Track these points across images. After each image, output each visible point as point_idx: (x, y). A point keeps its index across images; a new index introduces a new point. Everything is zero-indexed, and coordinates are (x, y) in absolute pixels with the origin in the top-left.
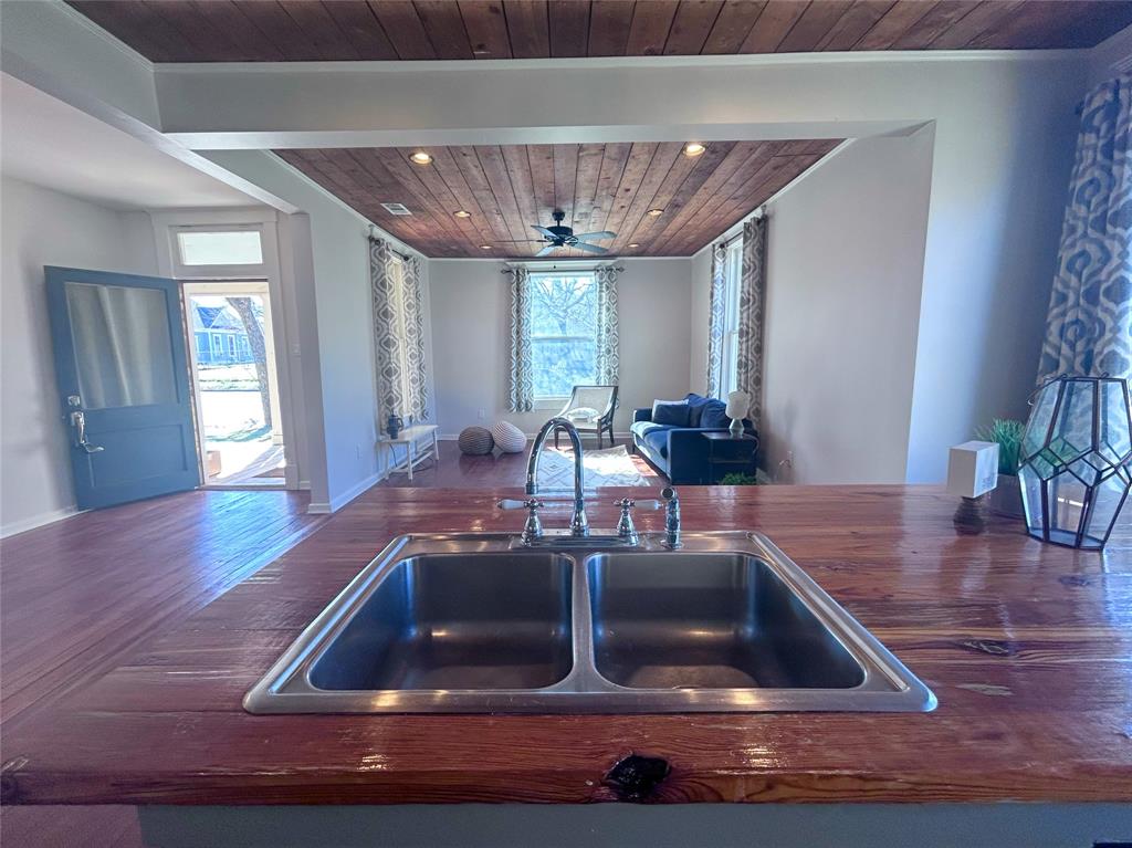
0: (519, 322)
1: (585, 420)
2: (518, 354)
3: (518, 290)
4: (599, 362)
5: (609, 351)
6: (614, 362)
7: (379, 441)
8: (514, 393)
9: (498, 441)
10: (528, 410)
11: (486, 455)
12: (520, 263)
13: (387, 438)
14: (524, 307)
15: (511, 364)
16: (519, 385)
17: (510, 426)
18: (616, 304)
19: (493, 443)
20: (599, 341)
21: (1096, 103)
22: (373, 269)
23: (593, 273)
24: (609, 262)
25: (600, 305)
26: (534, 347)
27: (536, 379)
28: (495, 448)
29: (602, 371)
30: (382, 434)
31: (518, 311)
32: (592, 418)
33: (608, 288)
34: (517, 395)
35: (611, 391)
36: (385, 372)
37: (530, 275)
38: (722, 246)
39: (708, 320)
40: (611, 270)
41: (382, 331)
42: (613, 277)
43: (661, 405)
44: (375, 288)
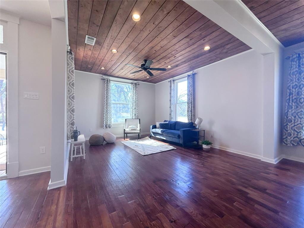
0: (107, 97)
2: (106, 108)
3: (107, 86)
10: (110, 127)
12: (108, 77)
16: (107, 119)
18: (137, 93)
19: (104, 140)
20: (133, 105)
22: (68, 64)
23: (130, 84)
24: (136, 82)
26: (112, 106)
27: (113, 116)
28: (105, 142)
29: (134, 114)
31: (107, 93)
33: (135, 89)
35: (139, 120)
37: (111, 82)
38: (173, 81)
39: (169, 100)
40: (136, 84)
41: (71, 92)
42: (137, 86)
43: (160, 124)
44: (68, 72)
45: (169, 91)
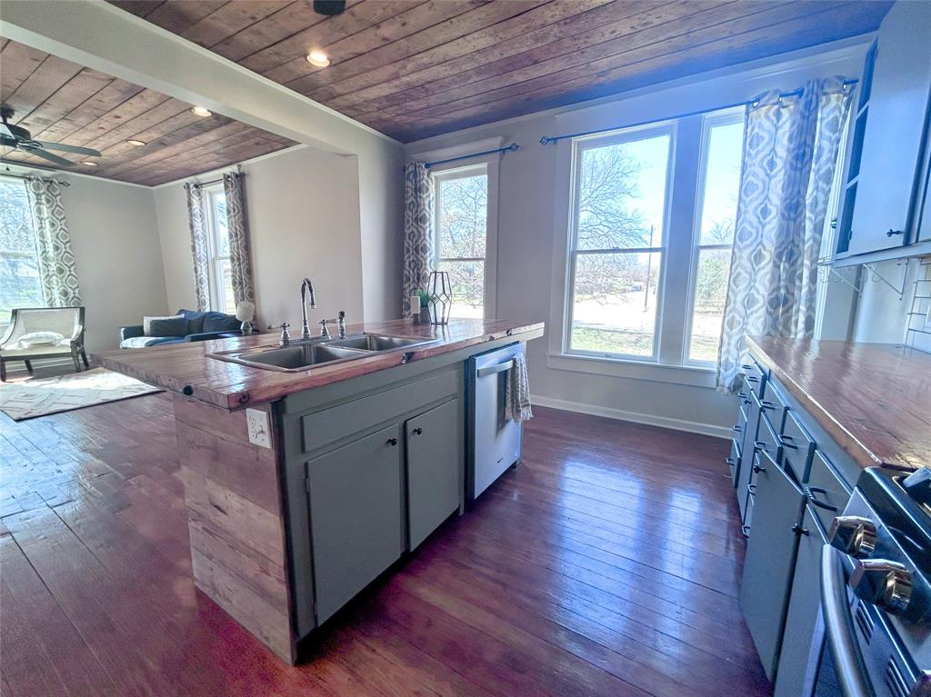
4: (49, 283)
5: (61, 271)
6: (72, 282)
18: (61, 216)
20: (46, 259)
21: (410, 170)
23: (20, 181)
25: (40, 219)
29: (55, 292)
33: (49, 202)
35: (77, 312)
38: (196, 186)
40: (51, 182)
42: (54, 190)
43: (153, 321)
45: (188, 217)
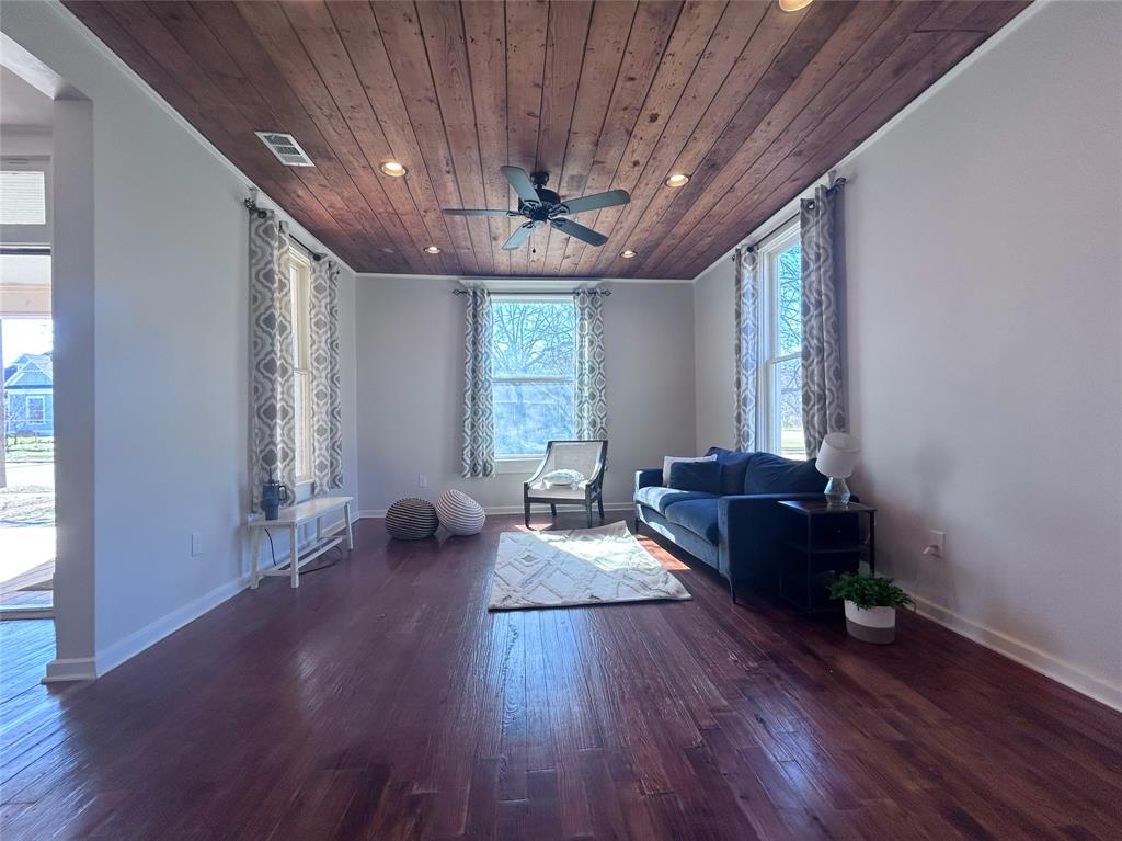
0: (476, 357)
1: (567, 487)
2: (473, 399)
3: (475, 316)
4: (581, 410)
5: (593, 396)
6: (601, 410)
7: (244, 523)
8: (467, 452)
9: (443, 519)
10: (486, 474)
11: (424, 539)
12: (478, 282)
13: (258, 518)
14: (483, 337)
15: (464, 413)
16: (475, 440)
17: (461, 496)
18: (599, 332)
19: (436, 521)
20: (581, 383)
22: (252, 254)
23: (571, 297)
25: (582, 337)
26: (497, 391)
27: (498, 430)
28: (440, 527)
29: (586, 421)
30: (253, 512)
31: (474, 343)
32: (577, 483)
33: (591, 316)
34: (472, 454)
35: (600, 446)
36: (263, 412)
37: (493, 297)
38: (751, 250)
39: (733, 350)
40: (595, 293)
41: (263, 347)
42: (597, 301)
43: (675, 463)
44: (254, 280)
45: (734, 301)
